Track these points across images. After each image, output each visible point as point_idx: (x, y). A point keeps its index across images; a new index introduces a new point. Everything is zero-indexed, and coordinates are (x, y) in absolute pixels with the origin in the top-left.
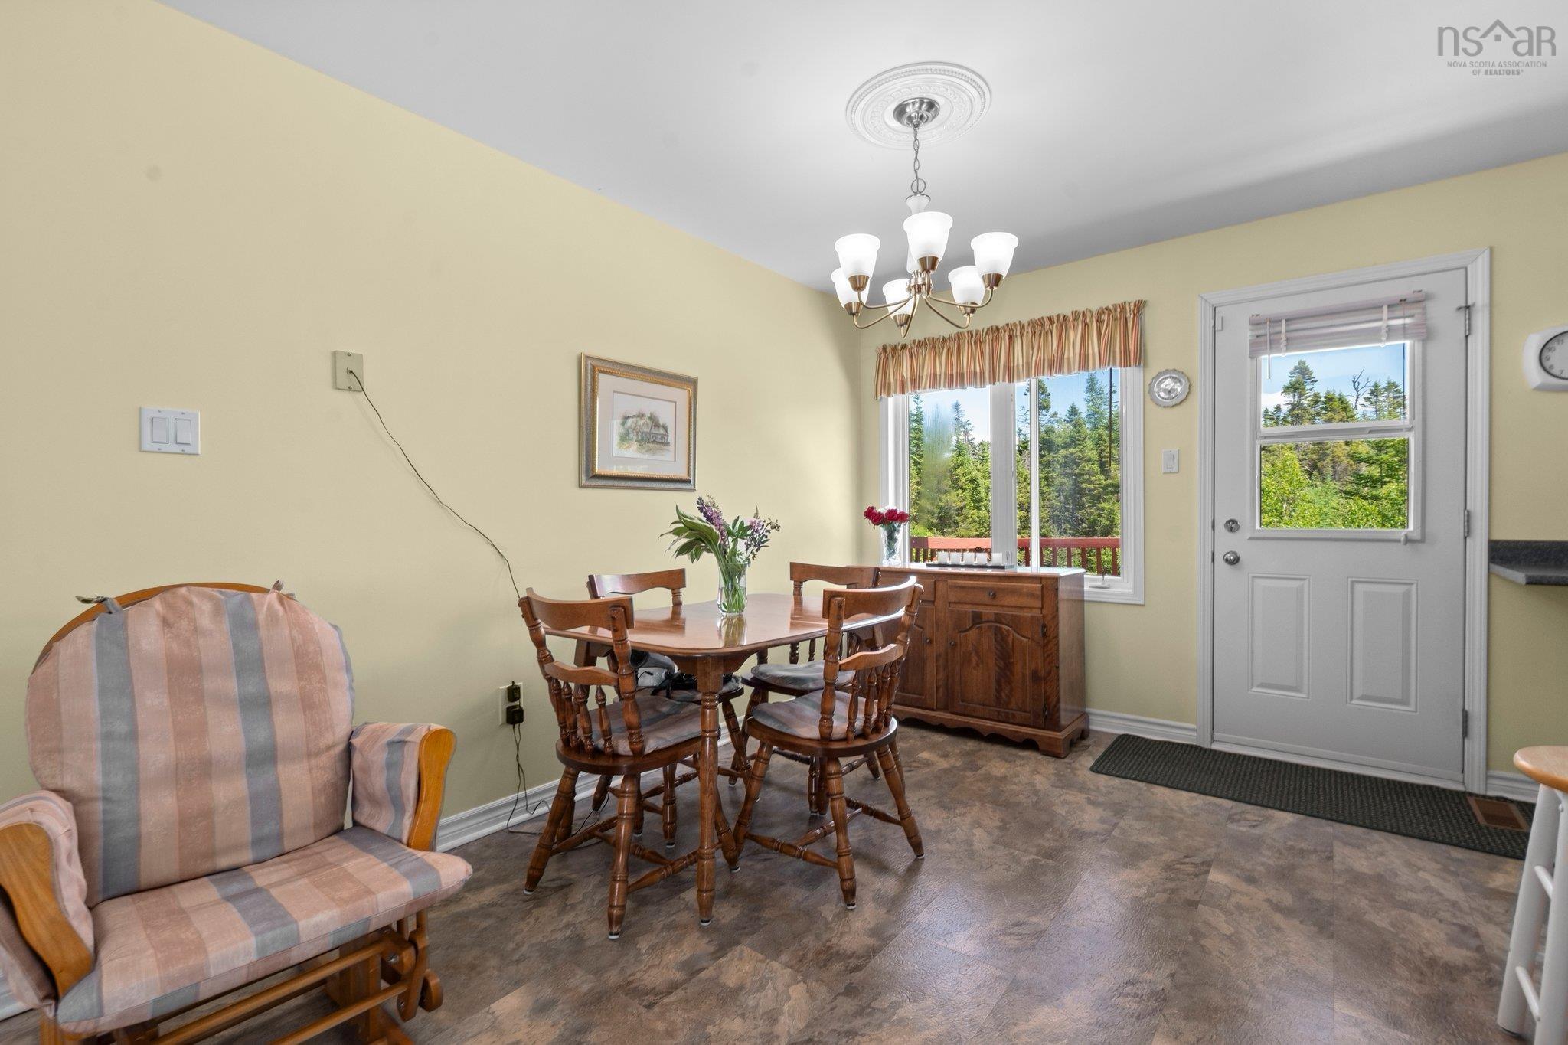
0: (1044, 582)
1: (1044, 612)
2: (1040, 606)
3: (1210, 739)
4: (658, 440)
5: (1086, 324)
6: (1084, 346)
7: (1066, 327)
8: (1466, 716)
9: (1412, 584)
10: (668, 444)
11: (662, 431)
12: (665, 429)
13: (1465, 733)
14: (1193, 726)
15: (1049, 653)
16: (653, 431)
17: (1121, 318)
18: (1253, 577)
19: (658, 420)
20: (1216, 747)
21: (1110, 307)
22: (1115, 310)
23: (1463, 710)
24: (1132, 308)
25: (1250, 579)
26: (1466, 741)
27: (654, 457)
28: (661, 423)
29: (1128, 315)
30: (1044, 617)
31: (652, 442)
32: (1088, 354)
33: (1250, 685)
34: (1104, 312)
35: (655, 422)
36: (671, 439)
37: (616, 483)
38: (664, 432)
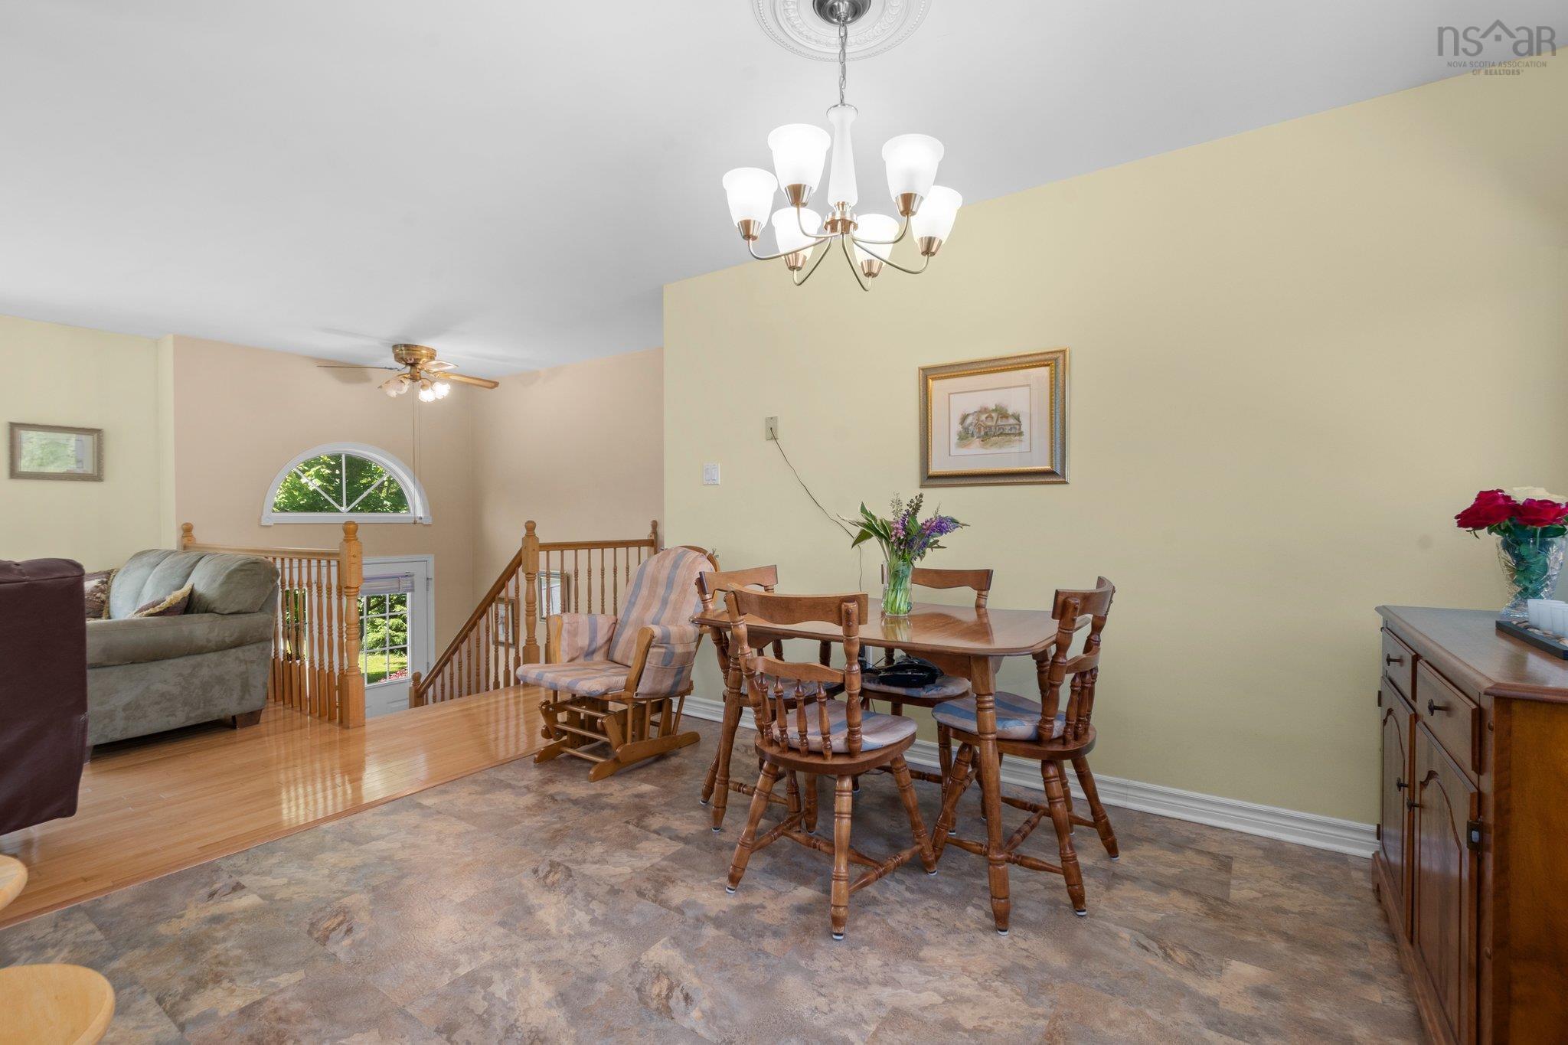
4: (1007, 431)
10: (1020, 434)
11: (1012, 421)
12: (1017, 418)
16: (999, 423)
19: (1007, 410)
27: (1004, 450)
28: (1010, 412)
31: (998, 436)
35: (1002, 413)
36: (1025, 428)
37: (956, 482)
38: (1015, 422)
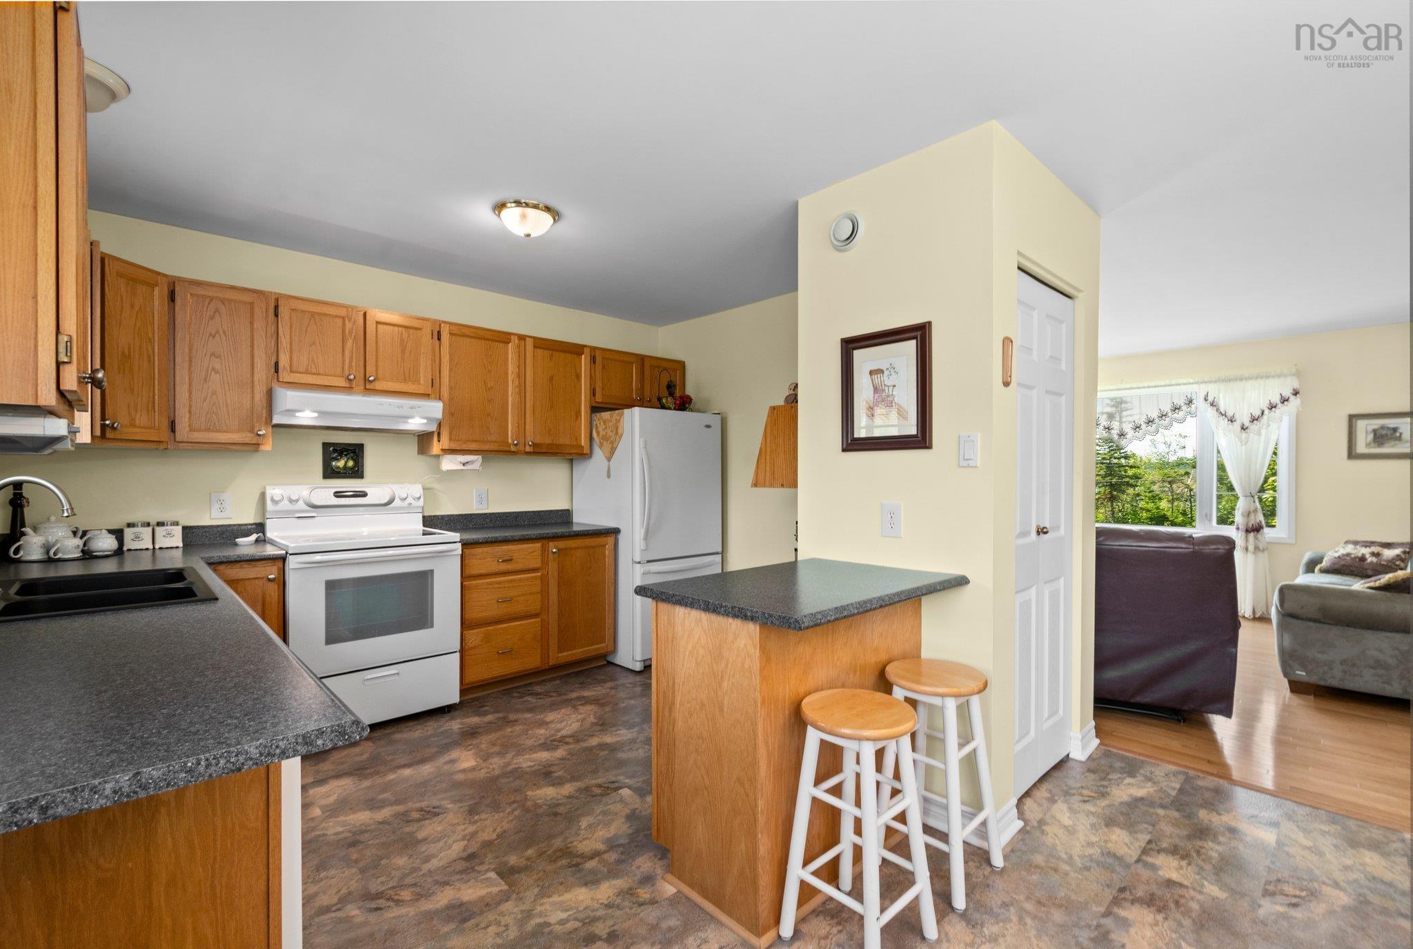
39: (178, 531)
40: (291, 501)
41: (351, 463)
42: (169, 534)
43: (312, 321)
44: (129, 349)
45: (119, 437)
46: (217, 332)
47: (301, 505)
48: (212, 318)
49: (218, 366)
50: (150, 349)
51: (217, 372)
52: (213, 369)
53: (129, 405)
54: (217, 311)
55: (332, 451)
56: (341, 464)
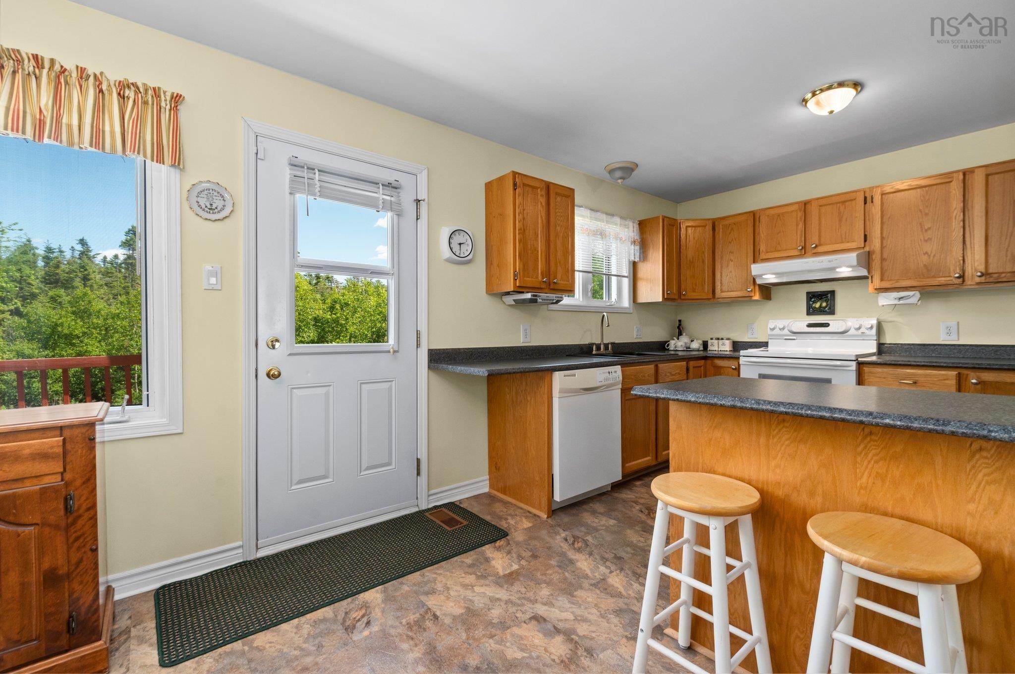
0: (67, 433)
1: (68, 476)
2: (62, 470)
3: (255, 548)
5: (101, 91)
6: (98, 117)
7: (67, 83)
8: (418, 461)
9: (393, 381)
13: (418, 474)
14: (240, 543)
15: (79, 533)
17: (153, 104)
18: (292, 388)
20: (261, 554)
21: (140, 85)
22: (146, 91)
23: (417, 459)
24: (168, 98)
25: (289, 389)
26: (419, 477)
29: (163, 104)
30: (67, 485)
32: (104, 132)
33: (289, 484)
34: (129, 87)
39: (727, 343)
40: (780, 329)
41: (824, 304)
42: (723, 344)
43: (779, 219)
44: (693, 259)
45: (687, 298)
46: (732, 240)
47: (786, 332)
48: (730, 233)
49: (732, 258)
50: (703, 255)
51: (732, 261)
52: (730, 260)
53: (692, 284)
54: (732, 229)
55: (812, 297)
56: (817, 305)
